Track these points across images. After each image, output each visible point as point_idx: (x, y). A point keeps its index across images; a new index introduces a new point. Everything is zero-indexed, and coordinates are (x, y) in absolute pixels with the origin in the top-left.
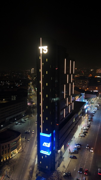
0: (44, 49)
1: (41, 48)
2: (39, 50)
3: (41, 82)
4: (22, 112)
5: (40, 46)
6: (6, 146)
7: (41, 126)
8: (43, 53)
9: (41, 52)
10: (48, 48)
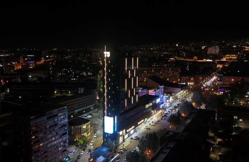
0: (107, 54)
1: (105, 53)
2: (104, 54)
3: (105, 78)
4: (90, 106)
5: (105, 51)
6: (78, 128)
7: (105, 112)
8: (107, 57)
9: (105, 56)
10: (110, 54)
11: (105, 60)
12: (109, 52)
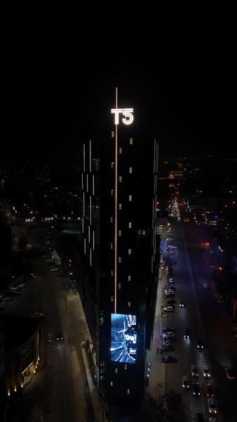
0: (124, 115)
1: (116, 112)
3: (115, 193)
5: (115, 108)
7: (115, 299)
8: (121, 124)
9: (117, 122)
11: (115, 135)
12: (131, 110)
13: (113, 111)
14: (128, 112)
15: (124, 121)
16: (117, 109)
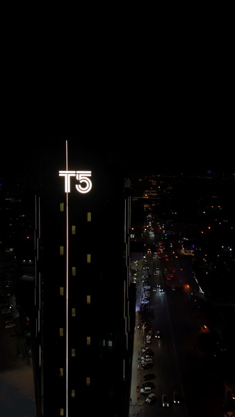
0: (78, 180)
1: (67, 175)
5: (64, 169)
8: (74, 192)
9: (67, 189)
11: (65, 208)
12: (89, 173)
13: (62, 173)
14: (84, 176)
15: (79, 188)
16: (67, 172)
